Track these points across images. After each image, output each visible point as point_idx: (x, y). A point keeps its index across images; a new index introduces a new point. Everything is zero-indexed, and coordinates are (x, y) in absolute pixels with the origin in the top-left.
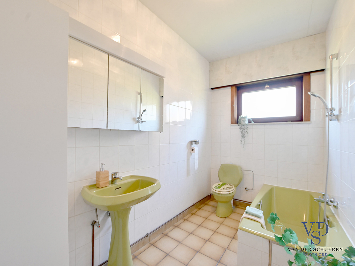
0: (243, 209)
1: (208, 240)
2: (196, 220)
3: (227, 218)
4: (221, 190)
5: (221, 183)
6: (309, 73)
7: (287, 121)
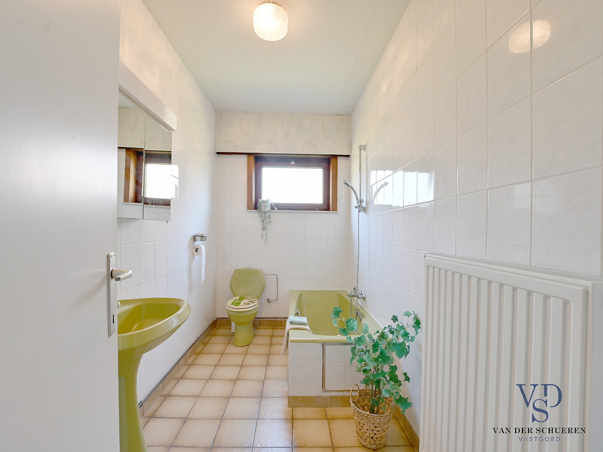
0: (265, 329)
1: (237, 379)
2: (207, 359)
3: (250, 345)
4: (242, 307)
5: (237, 298)
6: (335, 156)
7: (314, 210)
